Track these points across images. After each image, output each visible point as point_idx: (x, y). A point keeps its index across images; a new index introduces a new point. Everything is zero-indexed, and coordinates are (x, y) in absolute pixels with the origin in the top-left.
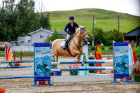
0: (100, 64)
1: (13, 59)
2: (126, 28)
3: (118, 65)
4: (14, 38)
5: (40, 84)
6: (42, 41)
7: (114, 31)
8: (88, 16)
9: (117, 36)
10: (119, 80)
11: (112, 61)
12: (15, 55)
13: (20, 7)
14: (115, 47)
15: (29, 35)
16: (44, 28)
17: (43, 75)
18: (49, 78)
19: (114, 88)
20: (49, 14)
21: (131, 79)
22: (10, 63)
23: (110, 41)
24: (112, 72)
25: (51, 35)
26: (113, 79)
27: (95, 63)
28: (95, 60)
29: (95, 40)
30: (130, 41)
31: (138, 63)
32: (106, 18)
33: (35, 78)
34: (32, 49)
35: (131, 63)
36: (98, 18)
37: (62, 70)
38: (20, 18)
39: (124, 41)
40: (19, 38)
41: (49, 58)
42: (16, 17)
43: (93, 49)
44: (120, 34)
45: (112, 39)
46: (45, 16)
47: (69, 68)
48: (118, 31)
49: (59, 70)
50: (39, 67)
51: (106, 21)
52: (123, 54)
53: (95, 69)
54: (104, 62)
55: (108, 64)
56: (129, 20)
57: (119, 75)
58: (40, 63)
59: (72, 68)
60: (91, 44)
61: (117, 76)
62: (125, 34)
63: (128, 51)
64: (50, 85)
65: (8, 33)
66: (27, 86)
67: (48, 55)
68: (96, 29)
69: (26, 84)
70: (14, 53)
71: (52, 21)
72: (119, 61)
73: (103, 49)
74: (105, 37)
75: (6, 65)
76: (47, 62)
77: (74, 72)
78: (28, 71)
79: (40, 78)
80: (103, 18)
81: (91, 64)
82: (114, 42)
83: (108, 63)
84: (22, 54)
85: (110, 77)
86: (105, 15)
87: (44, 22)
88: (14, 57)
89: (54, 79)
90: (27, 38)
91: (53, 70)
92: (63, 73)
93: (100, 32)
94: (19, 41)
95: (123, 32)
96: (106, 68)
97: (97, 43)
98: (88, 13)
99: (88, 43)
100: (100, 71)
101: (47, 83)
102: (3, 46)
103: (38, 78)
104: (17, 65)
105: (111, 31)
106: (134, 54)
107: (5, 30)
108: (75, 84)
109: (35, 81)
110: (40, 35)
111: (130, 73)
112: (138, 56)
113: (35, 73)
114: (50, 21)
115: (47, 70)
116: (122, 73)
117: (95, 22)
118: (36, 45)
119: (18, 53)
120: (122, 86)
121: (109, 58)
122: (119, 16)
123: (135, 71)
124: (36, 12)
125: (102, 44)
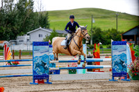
0: (98, 63)
1: (12, 57)
2: (124, 27)
3: (116, 64)
4: (13, 37)
5: (39, 82)
6: (41, 40)
7: (113, 30)
8: (87, 15)
9: (115, 35)
10: (117, 78)
11: (110, 59)
12: (14, 53)
13: (19, 6)
14: (114, 46)
15: (28, 35)
16: (43, 27)
17: (41, 74)
18: (48, 77)
19: (112, 86)
20: (47, 13)
21: (129, 77)
22: (9, 62)
23: (108, 40)
24: (110, 70)
25: (49, 34)
26: (111, 78)
27: (94, 61)
28: (93, 59)
29: (94, 39)
30: (128, 40)
31: (136, 61)
32: (105, 17)
33: (34, 76)
34: (31, 48)
35: (129, 62)
36: (96, 18)
37: (61, 69)
38: (19, 18)
39: (122, 40)
40: (18, 37)
41: (47, 56)
42: (15, 16)
43: (91, 48)
44: (118, 33)
45: (110, 38)
46: (44, 15)
47: (67, 67)
48: (116, 30)
49: (58, 68)
50: (38, 66)
51: (104, 20)
52: (121, 53)
53: (94, 68)
54: (102, 61)
55: (106, 63)
56: (127, 19)
57: (117, 74)
58: (39, 61)
59: (71, 66)
60: (89, 43)
61: (115, 75)
62: (123, 33)
63: (127, 50)
64: (48, 83)
65: (7, 33)
66: (26, 84)
67: (47, 53)
68: (94, 29)
69: (25, 82)
70: (13, 52)
71: (51, 20)
72: (117, 60)
73: (101, 47)
74: (103, 36)
75: (5, 64)
76: (46, 61)
77: (73, 71)
78: (27, 69)
79: (39, 76)
80: (101, 18)
81: (90, 63)
82: (112, 41)
83: (106, 61)
84: (21, 53)
85: (108, 75)
86: (103, 15)
87: (43, 21)
88: (13, 55)
89: (53, 77)
90: (26, 37)
91: (51, 68)
92: (61, 72)
93: (99, 31)
94: (18, 40)
95: (121, 31)
96: (104, 66)
97: (96, 42)
98: (86, 12)
99: (87, 42)
100: (99, 69)
101: (45, 81)
102: (2, 45)
103: (37, 76)
104: (16, 64)
105: (109, 30)
106: (132, 52)
107: (4, 29)
108: (73, 82)
109: (34, 79)
110: (39, 35)
111: (128, 71)
112: (136, 55)
113: (34, 72)
114: (48, 20)
115: (46, 69)
116: (120, 71)
117: (93, 22)
118: (35, 44)
119: (16, 51)
120: (120, 84)
121: (107, 57)
122: (117, 16)
123: (133, 70)
124: (35, 11)
125: (100, 43)
